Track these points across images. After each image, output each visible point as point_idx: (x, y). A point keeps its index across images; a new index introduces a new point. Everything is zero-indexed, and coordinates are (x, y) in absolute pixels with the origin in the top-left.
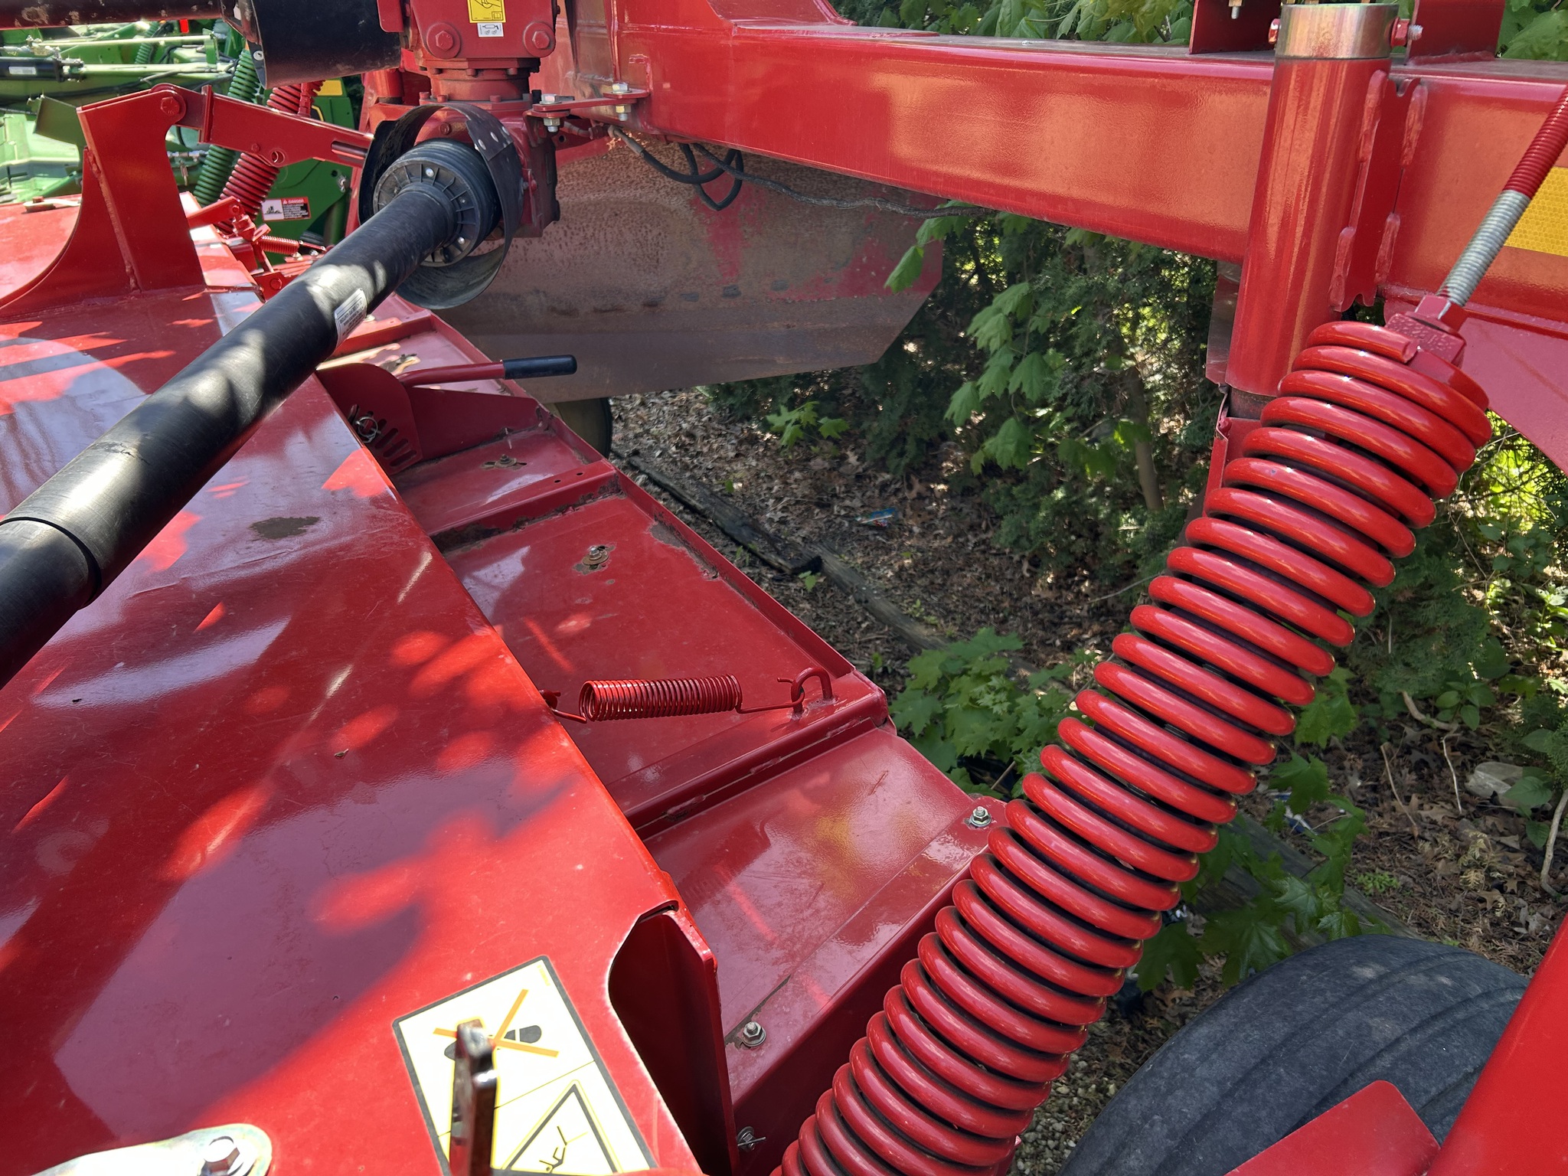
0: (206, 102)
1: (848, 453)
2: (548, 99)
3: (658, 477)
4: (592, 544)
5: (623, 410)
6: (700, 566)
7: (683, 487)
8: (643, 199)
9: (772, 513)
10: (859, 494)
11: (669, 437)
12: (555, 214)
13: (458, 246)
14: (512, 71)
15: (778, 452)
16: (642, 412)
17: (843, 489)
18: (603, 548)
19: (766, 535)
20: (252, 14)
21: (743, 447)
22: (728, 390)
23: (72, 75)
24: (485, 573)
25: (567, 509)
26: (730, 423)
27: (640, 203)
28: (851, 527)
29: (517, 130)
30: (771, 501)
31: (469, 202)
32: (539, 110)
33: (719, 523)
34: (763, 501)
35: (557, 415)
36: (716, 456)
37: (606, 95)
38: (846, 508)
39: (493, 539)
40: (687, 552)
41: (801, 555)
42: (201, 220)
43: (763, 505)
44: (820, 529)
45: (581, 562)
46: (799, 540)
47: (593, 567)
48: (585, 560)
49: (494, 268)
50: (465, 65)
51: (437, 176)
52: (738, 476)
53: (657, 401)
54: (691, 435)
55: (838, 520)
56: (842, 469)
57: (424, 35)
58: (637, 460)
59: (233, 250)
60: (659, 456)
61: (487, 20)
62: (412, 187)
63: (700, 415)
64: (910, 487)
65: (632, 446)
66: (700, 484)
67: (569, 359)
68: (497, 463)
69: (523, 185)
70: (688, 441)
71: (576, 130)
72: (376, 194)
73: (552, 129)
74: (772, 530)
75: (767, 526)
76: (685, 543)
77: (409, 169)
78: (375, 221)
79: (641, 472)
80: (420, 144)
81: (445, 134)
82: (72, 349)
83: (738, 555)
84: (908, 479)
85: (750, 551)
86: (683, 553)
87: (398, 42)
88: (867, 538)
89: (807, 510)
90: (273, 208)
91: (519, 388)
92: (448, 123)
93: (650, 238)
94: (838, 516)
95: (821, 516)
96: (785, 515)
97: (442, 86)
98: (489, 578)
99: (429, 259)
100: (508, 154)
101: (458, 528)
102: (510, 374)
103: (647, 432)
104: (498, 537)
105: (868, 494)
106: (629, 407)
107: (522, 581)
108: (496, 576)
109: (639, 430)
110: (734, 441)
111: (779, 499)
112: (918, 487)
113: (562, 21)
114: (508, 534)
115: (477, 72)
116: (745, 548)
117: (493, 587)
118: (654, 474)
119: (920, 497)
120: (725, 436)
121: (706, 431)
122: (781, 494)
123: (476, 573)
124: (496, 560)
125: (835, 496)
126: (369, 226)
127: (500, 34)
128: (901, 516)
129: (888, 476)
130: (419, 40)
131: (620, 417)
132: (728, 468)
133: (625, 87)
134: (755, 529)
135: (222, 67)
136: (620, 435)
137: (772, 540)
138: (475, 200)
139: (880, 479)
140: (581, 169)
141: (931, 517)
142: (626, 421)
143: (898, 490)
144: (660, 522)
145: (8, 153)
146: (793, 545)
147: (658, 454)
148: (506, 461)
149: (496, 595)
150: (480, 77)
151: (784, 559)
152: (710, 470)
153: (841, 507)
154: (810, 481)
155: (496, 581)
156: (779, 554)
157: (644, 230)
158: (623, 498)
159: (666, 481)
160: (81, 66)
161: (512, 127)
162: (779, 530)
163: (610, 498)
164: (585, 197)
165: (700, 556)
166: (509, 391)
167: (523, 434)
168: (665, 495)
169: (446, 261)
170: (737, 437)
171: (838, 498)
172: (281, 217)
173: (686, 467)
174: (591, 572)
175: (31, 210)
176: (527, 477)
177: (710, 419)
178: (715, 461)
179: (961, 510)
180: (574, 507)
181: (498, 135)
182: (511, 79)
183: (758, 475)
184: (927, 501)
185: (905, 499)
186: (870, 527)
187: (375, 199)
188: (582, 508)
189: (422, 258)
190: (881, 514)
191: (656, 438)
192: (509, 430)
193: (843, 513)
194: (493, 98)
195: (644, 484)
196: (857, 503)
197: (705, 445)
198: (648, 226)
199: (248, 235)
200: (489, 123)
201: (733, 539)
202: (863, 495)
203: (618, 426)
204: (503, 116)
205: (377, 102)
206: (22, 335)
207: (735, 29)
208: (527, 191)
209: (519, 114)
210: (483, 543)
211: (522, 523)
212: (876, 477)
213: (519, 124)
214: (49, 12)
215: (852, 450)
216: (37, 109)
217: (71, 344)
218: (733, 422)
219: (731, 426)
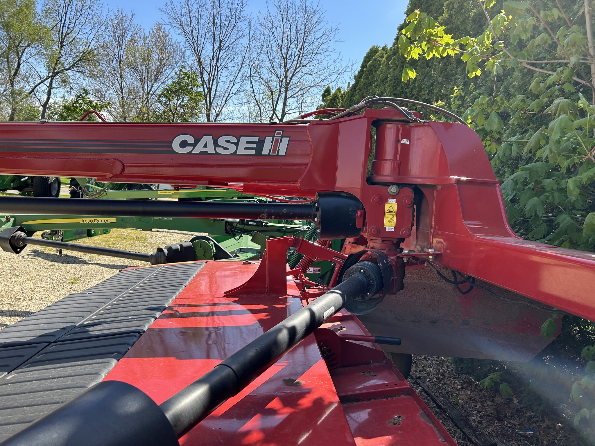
0: (301, 241)
1: (514, 398)
2: (406, 252)
3: (427, 390)
4: (396, 414)
5: (417, 359)
6: (438, 435)
7: (437, 397)
8: (435, 284)
9: (475, 418)
10: (518, 419)
11: (434, 374)
12: (402, 287)
13: (367, 295)
14: (395, 242)
15: (481, 390)
16: (424, 362)
17: (510, 414)
18: (400, 417)
19: (471, 427)
20: (320, 221)
21: (465, 385)
22: (462, 360)
23: (264, 226)
24: (354, 415)
25: (389, 397)
26: (460, 373)
27: (434, 285)
28: (512, 433)
29: (393, 260)
30: (475, 412)
31: (373, 282)
32: (402, 255)
33: (451, 416)
34: (472, 411)
35: (391, 359)
36: (453, 386)
37: (426, 252)
38: (511, 423)
39: (359, 403)
40: (434, 427)
41: (487, 440)
42: (290, 273)
43: (472, 413)
44: (498, 430)
45: (391, 421)
46: (487, 433)
47: (395, 424)
48: (392, 420)
49: (378, 303)
50: (380, 239)
51: (364, 272)
52: (462, 397)
53: (431, 358)
54: (443, 375)
55: (506, 429)
56: (510, 405)
57: (369, 229)
58: (419, 381)
59: (296, 283)
60: (428, 381)
61: (389, 226)
62: (356, 275)
63: (448, 367)
64: (544, 421)
65: (418, 375)
66: (444, 397)
67: (399, 340)
68: (366, 373)
69: (392, 278)
70: (441, 377)
71: (413, 261)
72: (344, 275)
73: (405, 261)
74: (475, 425)
75: (472, 423)
76: (433, 423)
77: (356, 269)
78: (342, 284)
79: (420, 386)
80: (361, 261)
81: (370, 259)
82: (245, 309)
83: (458, 433)
84: (543, 417)
85: (463, 432)
86: (432, 427)
87: (360, 231)
88: (520, 440)
89: (492, 420)
90: (311, 270)
91: (379, 347)
92: (371, 255)
93: (436, 298)
94: (507, 426)
95: (498, 424)
96: (481, 420)
97: (371, 244)
98: (355, 418)
99: (357, 298)
100: (389, 268)
101: (348, 395)
102: (376, 341)
103: (425, 370)
104: (361, 402)
105: (522, 419)
106: (419, 358)
107: (367, 422)
108: (358, 418)
109: (421, 369)
110: (461, 382)
111: (479, 412)
112: (547, 422)
113: (414, 227)
114: (365, 402)
115: (383, 241)
116: (461, 430)
117: (357, 422)
118: (425, 388)
119: (548, 427)
120: (458, 378)
121: (450, 375)
122: (480, 410)
123: (351, 415)
124: (358, 411)
125: (505, 416)
126: (340, 286)
127: (393, 230)
128: (538, 434)
129: (532, 414)
130: (366, 231)
131: (415, 362)
132: (457, 393)
133: (433, 250)
134: (467, 423)
135: (306, 227)
136: (414, 369)
137: (474, 430)
138: (375, 282)
139: (528, 414)
140: (414, 271)
141: (554, 438)
142: (417, 364)
143: (537, 421)
144: (424, 411)
145: (242, 245)
146: (483, 435)
147: (428, 380)
148: (369, 373)
149: (357, 425)
150: (384, 242)
151: (479, 440)
152: (450, 392)
153: (508, 423)
154: (494, 407)
155: (358, 420)
156: (476, 437)
157: (434, 295)
158: (411, 398)
159: (429, 392)
160: (268, 223)
161: (392, 258)
162: (478, 426)
163: (406, 397)
164: (414, 281)
165: (439, 431)
166: (375, 347)
167: (377, 364)
168: (429, 398)
169: (362, 300)
170: (463, 380)
171: (507, 418)
172: (312, 273)
173: (439, 388)
174: (394, 425)
175: (244, 264)
176: (375, 381)
177: (452, 370)
178: (452, 388)
179: (569, 438)
180: (392, 397)
181: (387, 261)
182: (394, 244)
183: (470, 398)
184: (552, 430)
185: (540, 426)
186: (522, 436)
187: (343, 277)
188: (394, 398)
189: (355, 298)
190: (528, 431)
191: (428, 373)
192: (373, 362)
193: (509, 425)
194: (387, 249)
195: (421, 392)
196: (516, 423)
197: (449, 381)
198: (436, 294)
199: (302, 280)
200: (384, 257)
201: (456, 425)
202: (519, 419)
203: (414, 365)
204: (389, 255)
205: (349, 243)
206: (233, 302)
207: (476, 237)
208: (393, 280)
209: (395, 255)
210: (356, 404)
211: (371, 399)
212: (526, 413)
213: (394, 258)
214: (267, 216)
215: (516, 397)
216: (253, 234)
217: (245, 307)
218: (462, 374)
219: (461, 375)
